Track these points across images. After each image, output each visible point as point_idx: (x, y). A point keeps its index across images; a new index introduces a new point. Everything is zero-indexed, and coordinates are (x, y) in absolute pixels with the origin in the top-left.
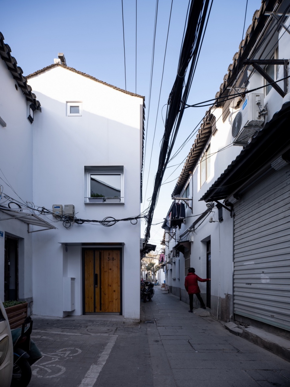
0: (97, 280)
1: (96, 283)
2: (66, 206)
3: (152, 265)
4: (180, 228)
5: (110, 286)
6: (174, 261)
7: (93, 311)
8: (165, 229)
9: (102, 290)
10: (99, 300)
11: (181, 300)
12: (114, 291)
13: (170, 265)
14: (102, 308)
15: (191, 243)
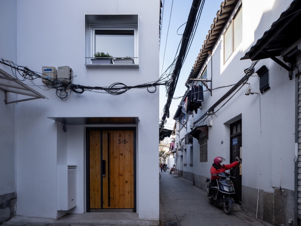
0: (105, 168)
1: (103, 171)
2: (60, 68)
3: (163, 152)
4: (196, 113)
5: (121, 175)
6: (185, 148)
7: (100, 207)
8: (176, 120)
9: (112, 180)
10: (108, 193)
11: (194, 185)
12: (127, 182)
13: (181, 151)
14: (111, 203)
15: (209, 128)
